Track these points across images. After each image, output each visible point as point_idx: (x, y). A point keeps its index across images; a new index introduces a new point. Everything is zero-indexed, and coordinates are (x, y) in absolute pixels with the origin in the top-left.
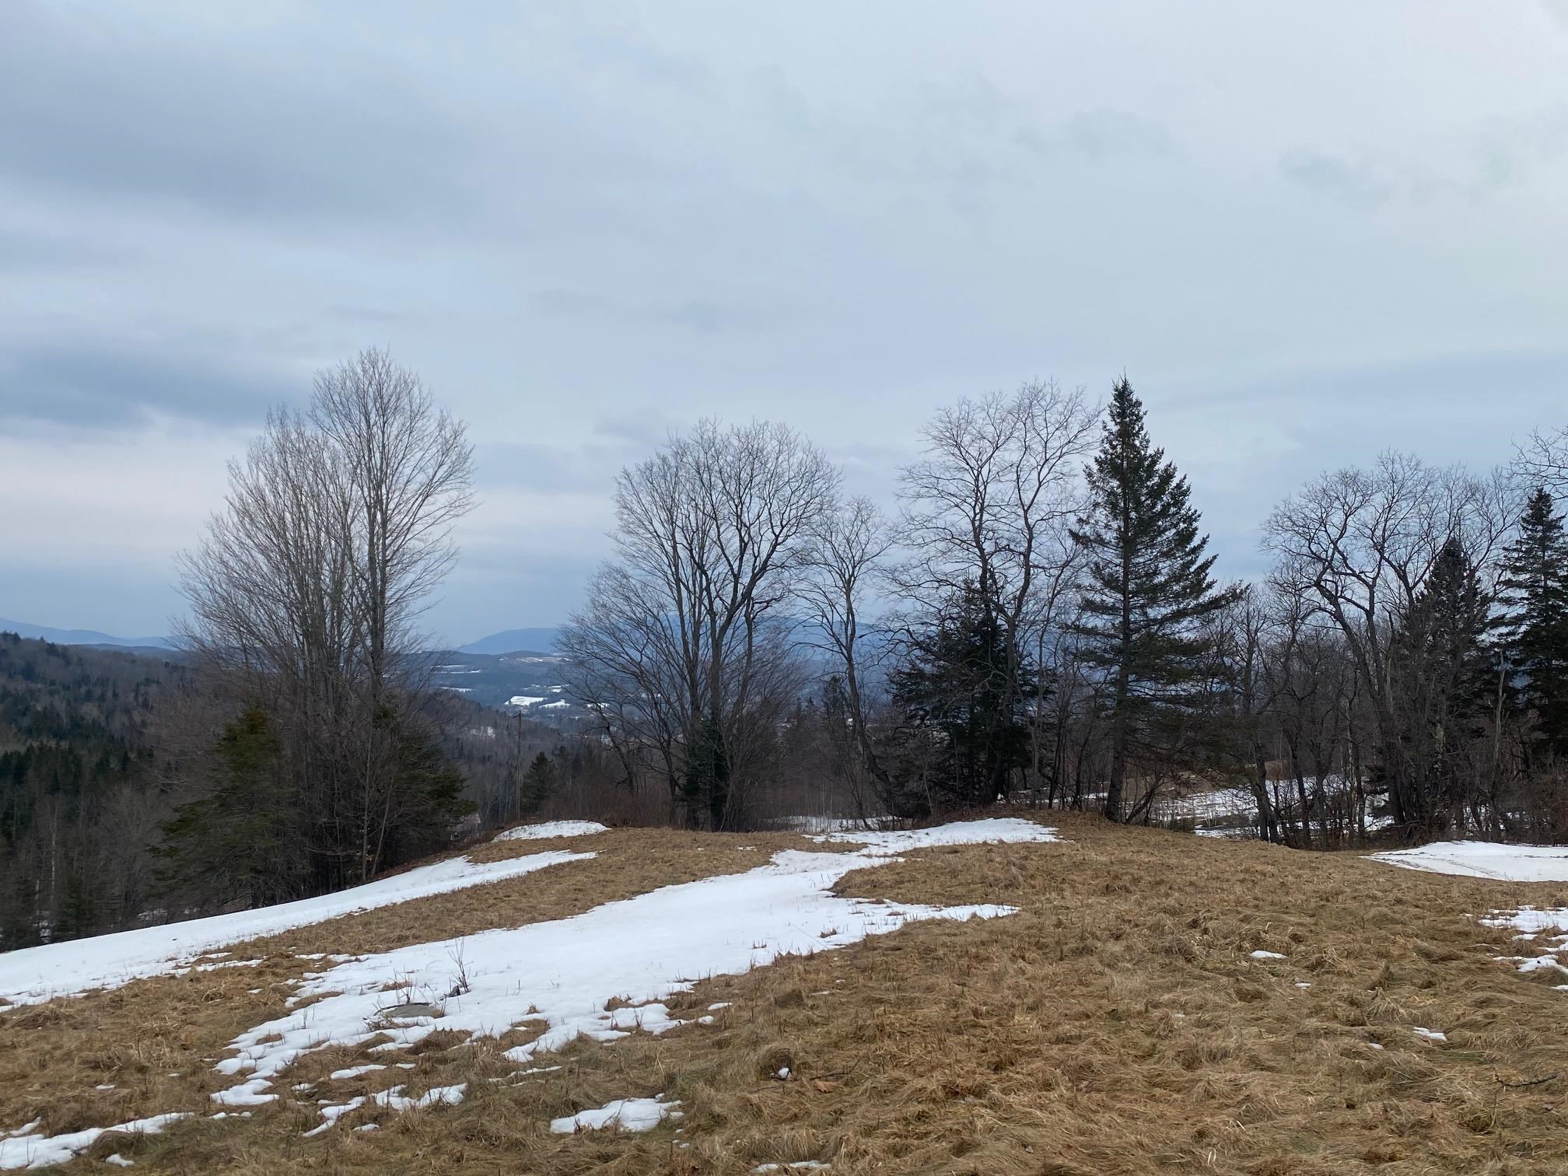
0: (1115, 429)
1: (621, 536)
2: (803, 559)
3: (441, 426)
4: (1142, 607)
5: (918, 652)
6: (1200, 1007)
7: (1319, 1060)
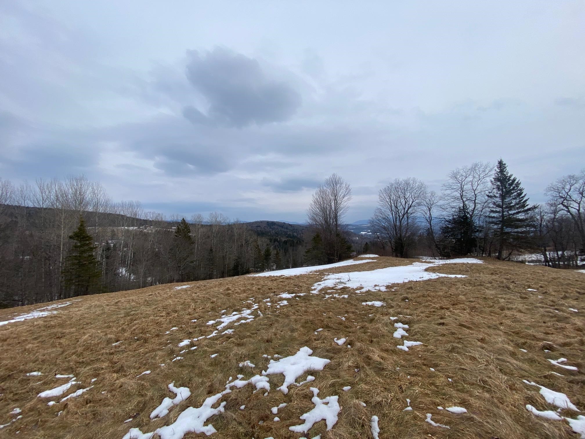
0: (498, 171)
1: (380, 202)
2: (419, 204)
3: (346, 185)
4: (508, 211)
5: (447, 223)
6: (509, 299)
7: (538, 313)
